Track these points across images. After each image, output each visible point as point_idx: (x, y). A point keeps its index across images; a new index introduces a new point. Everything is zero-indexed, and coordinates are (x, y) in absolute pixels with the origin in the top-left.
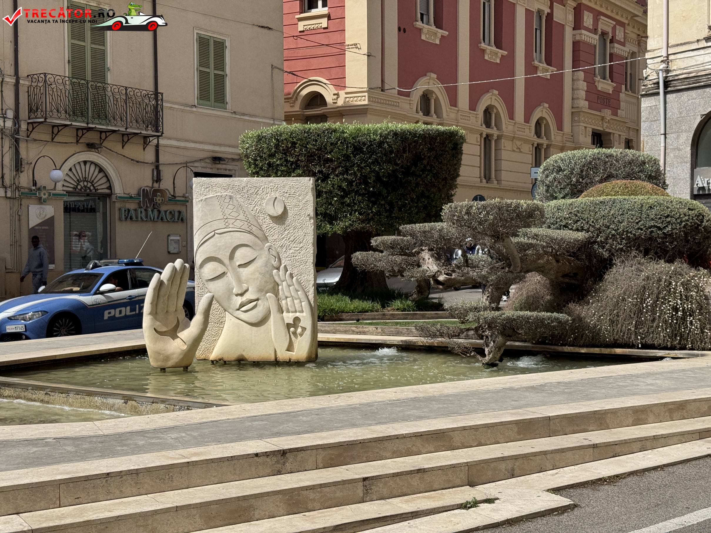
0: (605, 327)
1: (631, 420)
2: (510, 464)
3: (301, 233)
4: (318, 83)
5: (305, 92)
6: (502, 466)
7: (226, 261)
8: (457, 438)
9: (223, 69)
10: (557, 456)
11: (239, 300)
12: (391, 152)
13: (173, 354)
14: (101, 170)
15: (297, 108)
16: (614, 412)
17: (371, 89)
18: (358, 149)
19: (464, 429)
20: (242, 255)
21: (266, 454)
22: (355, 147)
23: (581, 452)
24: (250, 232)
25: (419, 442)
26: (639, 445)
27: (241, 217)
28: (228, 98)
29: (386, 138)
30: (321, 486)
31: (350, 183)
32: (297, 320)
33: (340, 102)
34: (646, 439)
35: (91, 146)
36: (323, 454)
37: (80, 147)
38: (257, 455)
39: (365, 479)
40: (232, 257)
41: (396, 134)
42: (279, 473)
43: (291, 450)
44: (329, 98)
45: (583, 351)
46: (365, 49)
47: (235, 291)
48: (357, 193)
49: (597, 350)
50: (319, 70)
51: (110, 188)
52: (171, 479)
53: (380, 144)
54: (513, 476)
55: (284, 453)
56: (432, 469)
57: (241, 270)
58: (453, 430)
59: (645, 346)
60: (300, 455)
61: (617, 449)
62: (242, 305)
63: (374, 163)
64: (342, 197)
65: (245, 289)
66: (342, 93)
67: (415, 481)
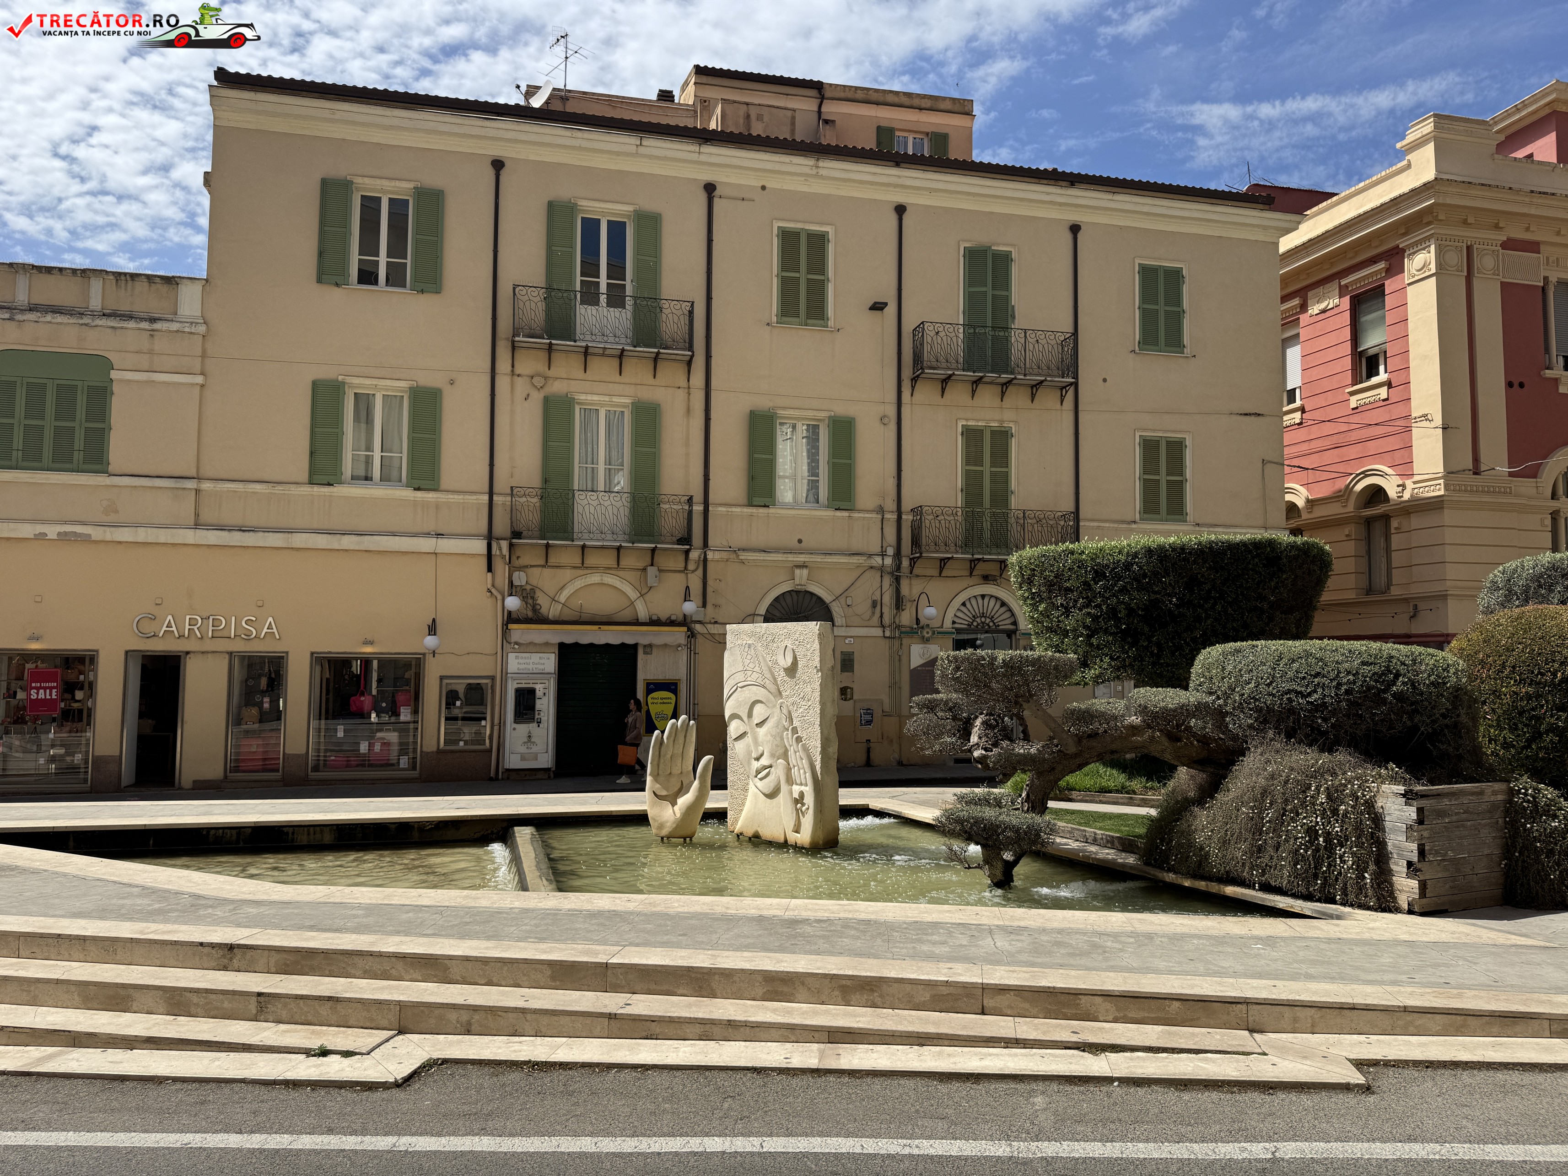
5: (1359, 487)
7: (745, 718)
9: (1181, 473)
11: (756, 765)
12: (1145, 576)
13: (667, 822)
14: (1003, 604)
15: (1351, 508)
17: (1449, 473)
18: (1099, 574)
20: (759, 712)
21: (212, 945)
22: (1096, 572)
23: (588, 1020)
24: (764, 687)
25: (400, 965)
26: (698, 1029)
27: (757, 669)
28: (1189, 507)
31: (1095, 618)
32: (802, 795)
33: (1407, 496)
34: (713, 1022)
35: (986, 578)
36: (275, 957)
38: (201, 944)
39: (260, 994)
40: (750, 715)
42: (225, 968)
43: (240, 946)
44: (1392, 492)
46: (1438, 421)
47: (754, 755)
48: (1106, 632)
50: (1378, 456)
51: (1015, 623)
53: (1128, 566)
54: (468, 1032)
55: (231, 947)
56: (349, 1000)
57: (758, 729)
58: (451, 958)
60: (250, 953)
62: (758, 772)
63: (1123, 590)
65: (760, 752)
66: (1409, 484)
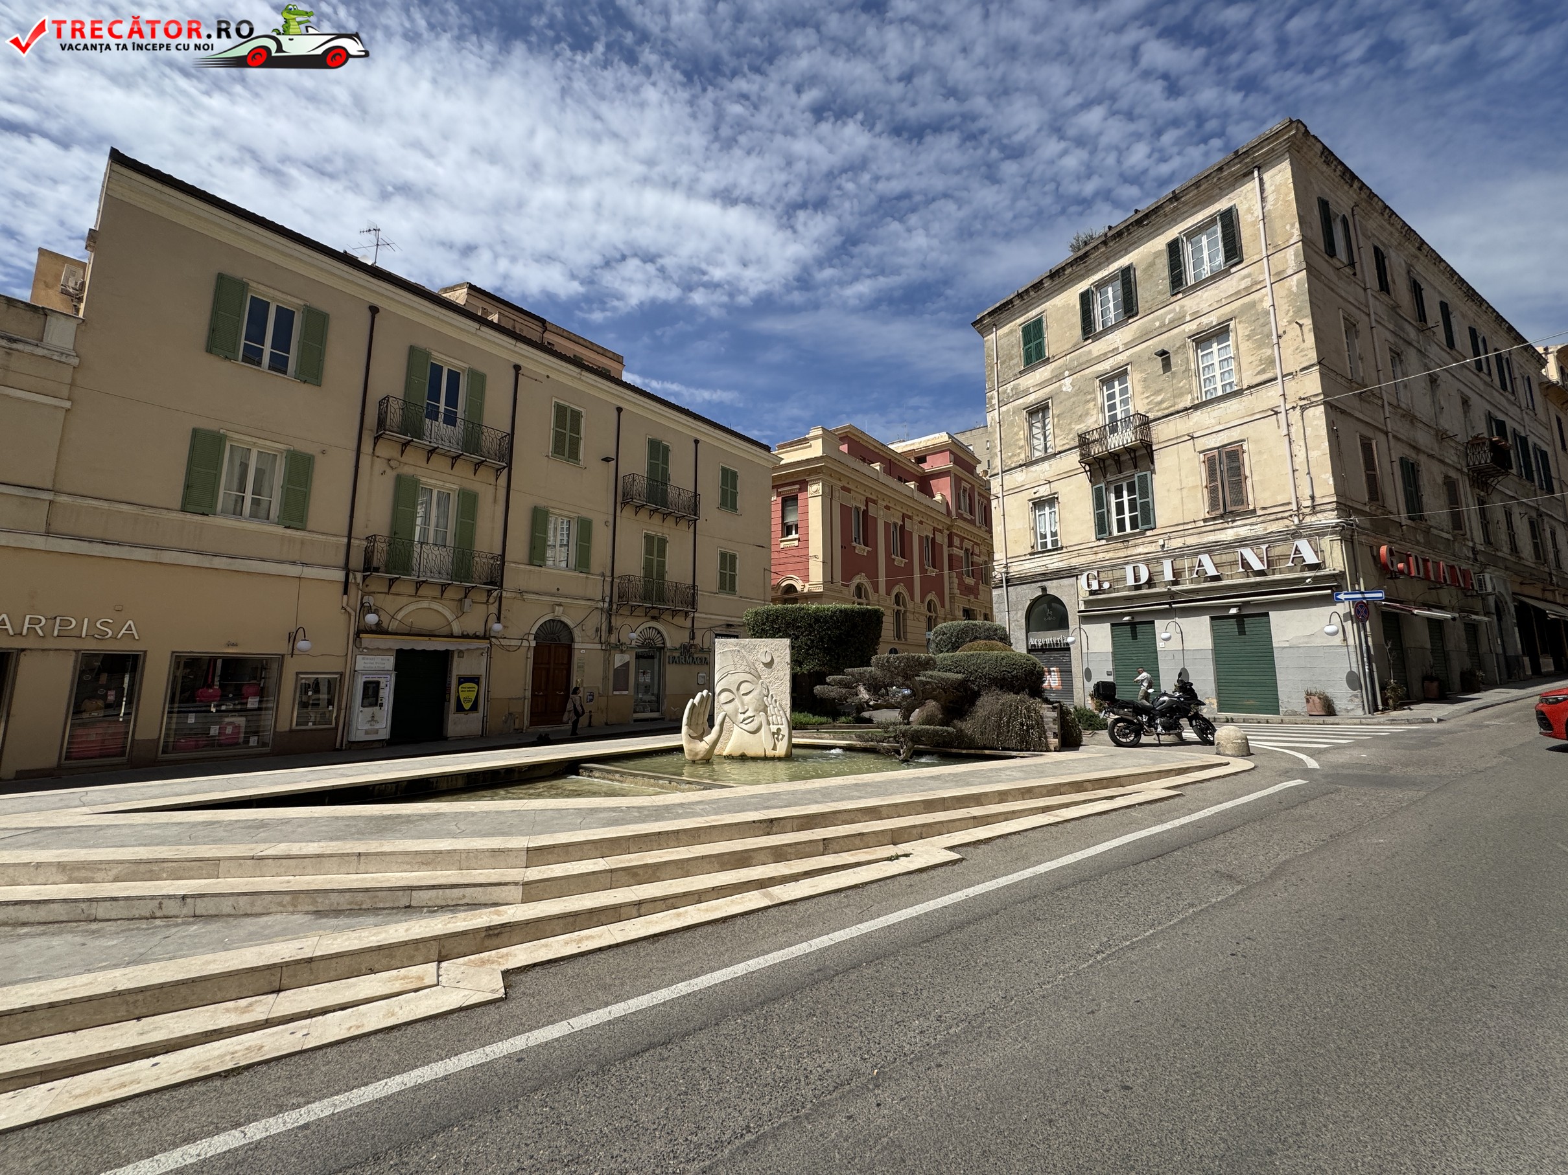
0: (978, 736)
1: (997, 800)
2: (919, 830)
3: (782, 674)
4: (792, 579)
5: (783, 584)
6: (915, 831)
7: (735, 691)
8: (884, 812)
9: (735, 571)
10: (951, 825)
11: (742, 717)
12: (838, 622)
13: (700, 751)
14: (659, 632)
15: (779, 593)
16: (986, 794)
17: (824, 582)
18: (817, 620)
19: (889, 805)
20: (745, 688)
21: (760, 821)
23: (966, 822)
24: (750, 673)
25: (859, 815)
26: (1003, 817)
27: (745, 663)
28: (737, 588)
29: (835, 613)
30: (796, 844)
31: (812, 641)
32: (779, 730)
33: (806, 590)
34: (1007, 813)
35: (654, 618)
36: (796, 822)
37: (648, 618)
38: (754, 822)
39: (824, 839)
40: (738, 689)
41: (841, 611)
42: (768, 834)
43: (776, 819)
44: (799, 588)
45: (964, 752)
46: (821, 559)
47: (740, 711)
48: (817, 648)
49: (973, 751)
50: (793, 571)
51: (664, 643)
52: (699, 836)
53: (831, 617)
54: (921, 838)
55: (771, 821)
56: (868, 833)
57: (744, 697)
58: (882, 806)
59: (1004, 749)
60: (783, 822)
61: (990, 819)
62: (744, 720)
63: (828, 628)
64: (808, 650)
65: (746, 709)
66: (807, 585)
67: (857, 841)
